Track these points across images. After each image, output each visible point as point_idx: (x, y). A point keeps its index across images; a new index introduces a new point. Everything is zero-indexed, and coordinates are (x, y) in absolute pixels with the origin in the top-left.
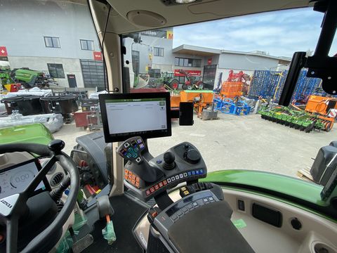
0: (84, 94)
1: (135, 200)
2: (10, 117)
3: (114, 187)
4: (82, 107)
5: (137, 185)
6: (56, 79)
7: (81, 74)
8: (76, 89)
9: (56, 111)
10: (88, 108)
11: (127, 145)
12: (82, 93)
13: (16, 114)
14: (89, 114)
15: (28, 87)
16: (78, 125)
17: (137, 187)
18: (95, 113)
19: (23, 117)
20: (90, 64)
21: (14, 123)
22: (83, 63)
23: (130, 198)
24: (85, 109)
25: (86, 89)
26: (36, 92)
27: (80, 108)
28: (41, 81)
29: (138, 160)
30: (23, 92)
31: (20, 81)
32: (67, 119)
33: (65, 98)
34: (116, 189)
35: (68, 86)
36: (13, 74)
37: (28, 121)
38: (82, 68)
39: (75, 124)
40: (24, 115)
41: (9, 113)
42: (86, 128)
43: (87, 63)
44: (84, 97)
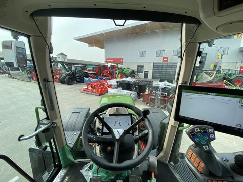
0: (151, 82)
1: (177, 177)
2: (117, 90)
3: (161, 154)
4: (148, 90)
5: (200, 169)
6: (139, 74)
7: (152, 71)
8: (147, 80)
9: (135, 91)
10: (152, 92)
11: (197, 130)
12: (150, 82)
13: (120, 89)
14: (152, 95)
15: (127, 77)
16: (143, 101)
17: (198, 171)
18: (155, 96)
19: (122, 91)
20: (159, 64)
21: (118, 93)
22: (155, 64)
23: (173, 171)
24: (149, 92)
25: (153, 80)
26: (129, 80)
27: (147, 90)
28: (132, 74)
29: (206, 148)
30: (124, 79)
31: (124, 74)
32: (139, 96)
33: (141, 84)
34: (163, 157)
35: (143, 78)
36: (122, 71)
37: (123, 93)
38: (154, 67)
39: (142, 99)
40: (123, 90)
41: (118, 88)
42: (147, 103)
43: (157, 64)
44: (150, 84)
